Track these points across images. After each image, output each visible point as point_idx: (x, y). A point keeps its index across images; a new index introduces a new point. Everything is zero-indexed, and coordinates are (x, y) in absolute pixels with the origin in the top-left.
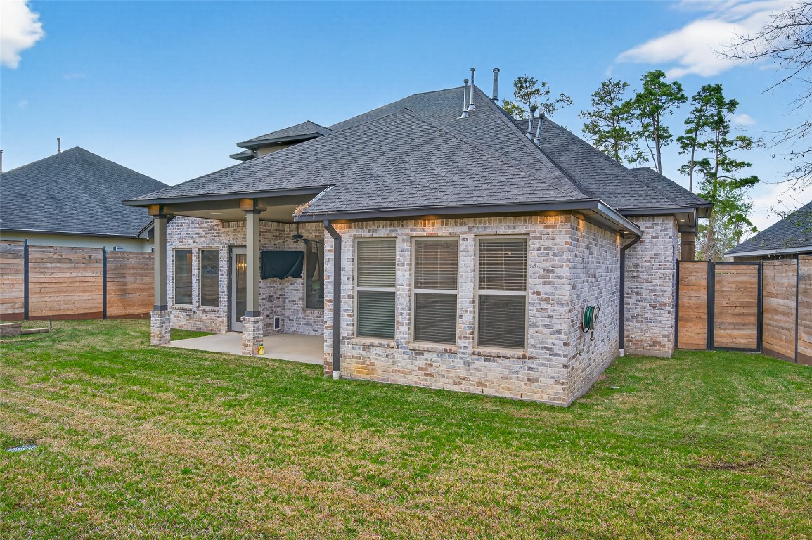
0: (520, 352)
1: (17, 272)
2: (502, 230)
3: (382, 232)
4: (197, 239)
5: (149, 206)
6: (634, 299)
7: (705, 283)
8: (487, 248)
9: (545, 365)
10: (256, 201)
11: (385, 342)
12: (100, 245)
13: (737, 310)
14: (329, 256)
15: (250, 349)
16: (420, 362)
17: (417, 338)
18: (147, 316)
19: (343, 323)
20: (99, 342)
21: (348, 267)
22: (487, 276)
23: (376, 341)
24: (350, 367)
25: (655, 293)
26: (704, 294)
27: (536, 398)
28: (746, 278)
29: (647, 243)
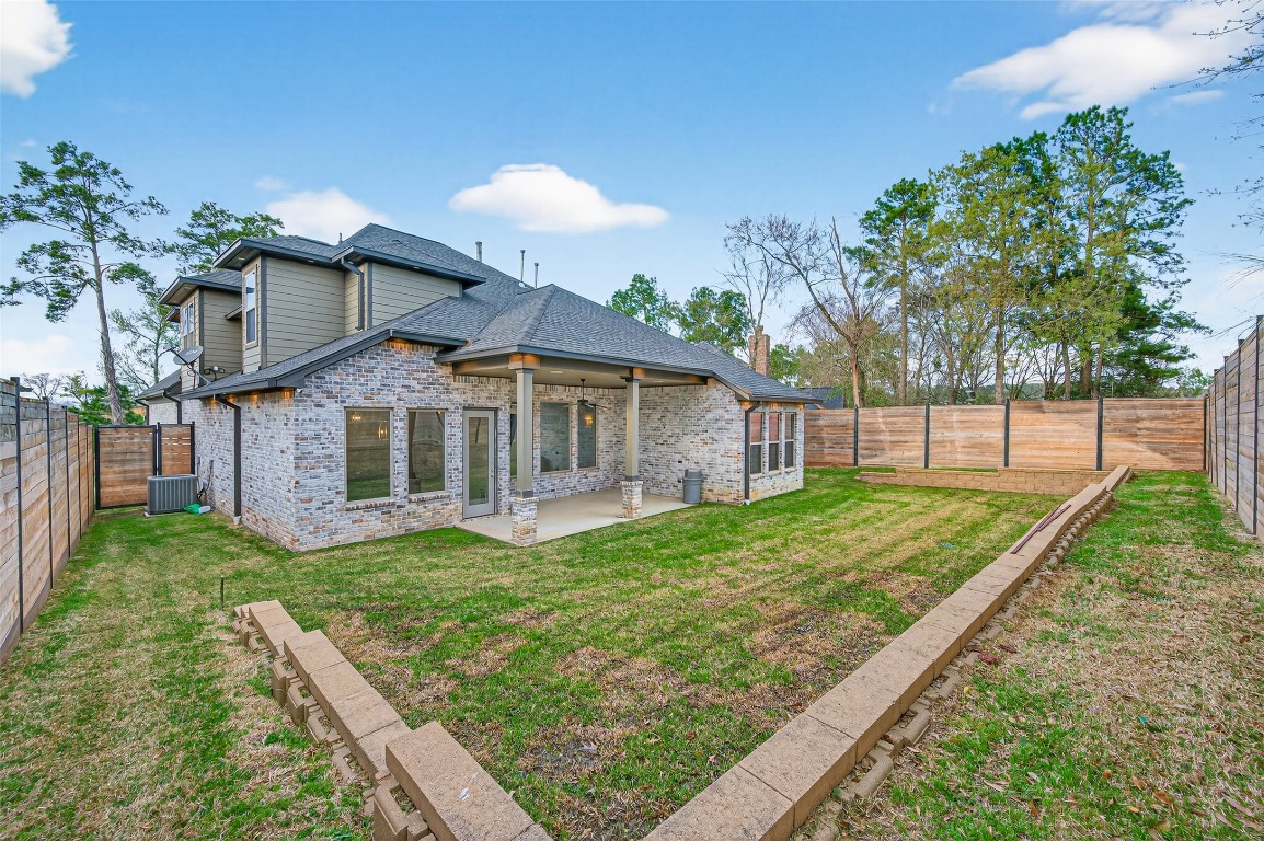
4: (405, 395)
19: (749, 468)
24: (751, 495)
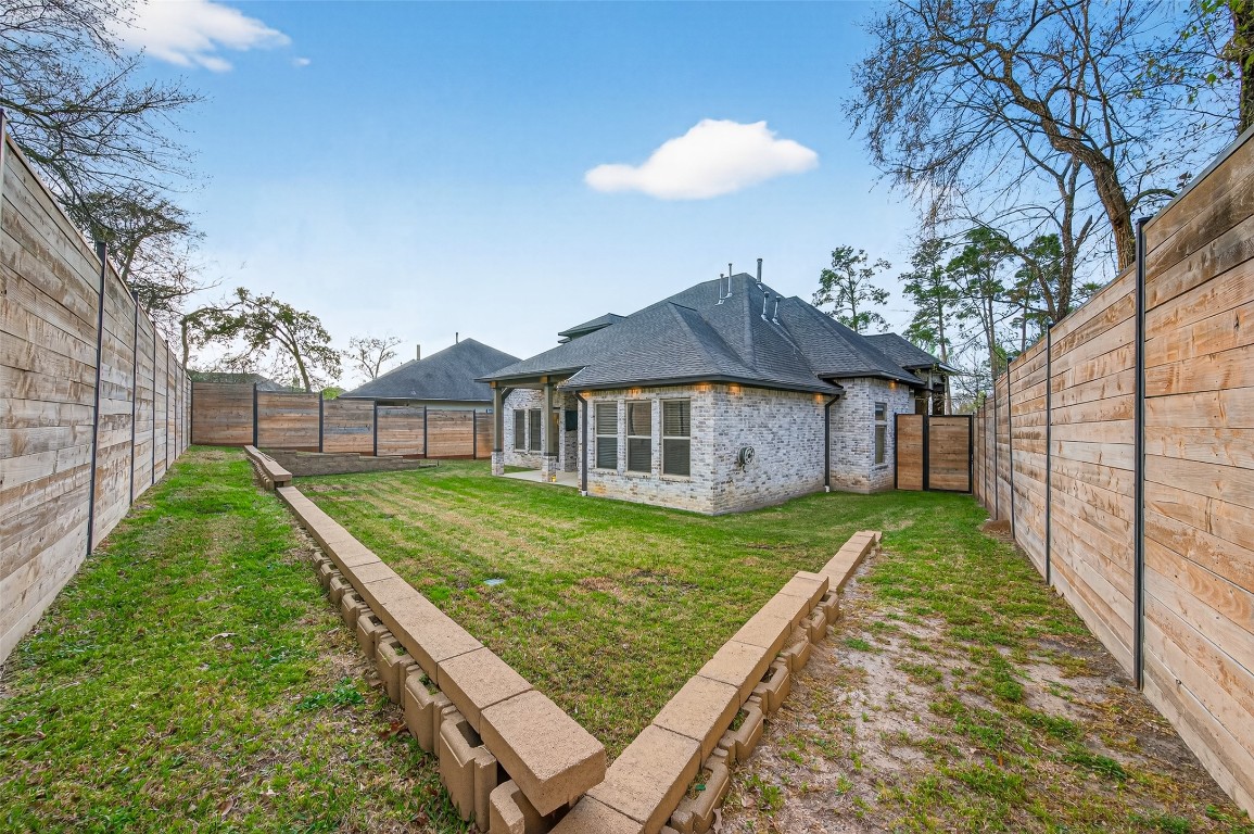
0: (685, 478)
1: (420, 428)
2: (675, 395)
3: (609, 398)
4: (527, 404)
5: (490, 382)
6: (839, 445)
7: (921, 433)
8: (668, 406)
9: (701, 487)
10: (549, 377)
11: (611, 471)
12: (471, 408)
13: (951, 457)
14: (580, 414)
15: (546, 478)
16: (630, 484)
17: (630, 468)
18: (490, 458)
19: (588, 459)
20: (461, 474)
21: (591, 422)
22: (668, 428)
23: (606, 471)
24: (592, 489)
25: (856, 440)
26: (920, 442)
27: (696, 510)
28: (957, 429)
29: (849, 400)
